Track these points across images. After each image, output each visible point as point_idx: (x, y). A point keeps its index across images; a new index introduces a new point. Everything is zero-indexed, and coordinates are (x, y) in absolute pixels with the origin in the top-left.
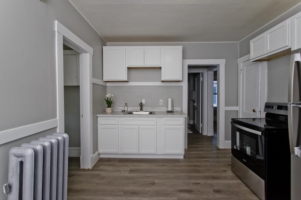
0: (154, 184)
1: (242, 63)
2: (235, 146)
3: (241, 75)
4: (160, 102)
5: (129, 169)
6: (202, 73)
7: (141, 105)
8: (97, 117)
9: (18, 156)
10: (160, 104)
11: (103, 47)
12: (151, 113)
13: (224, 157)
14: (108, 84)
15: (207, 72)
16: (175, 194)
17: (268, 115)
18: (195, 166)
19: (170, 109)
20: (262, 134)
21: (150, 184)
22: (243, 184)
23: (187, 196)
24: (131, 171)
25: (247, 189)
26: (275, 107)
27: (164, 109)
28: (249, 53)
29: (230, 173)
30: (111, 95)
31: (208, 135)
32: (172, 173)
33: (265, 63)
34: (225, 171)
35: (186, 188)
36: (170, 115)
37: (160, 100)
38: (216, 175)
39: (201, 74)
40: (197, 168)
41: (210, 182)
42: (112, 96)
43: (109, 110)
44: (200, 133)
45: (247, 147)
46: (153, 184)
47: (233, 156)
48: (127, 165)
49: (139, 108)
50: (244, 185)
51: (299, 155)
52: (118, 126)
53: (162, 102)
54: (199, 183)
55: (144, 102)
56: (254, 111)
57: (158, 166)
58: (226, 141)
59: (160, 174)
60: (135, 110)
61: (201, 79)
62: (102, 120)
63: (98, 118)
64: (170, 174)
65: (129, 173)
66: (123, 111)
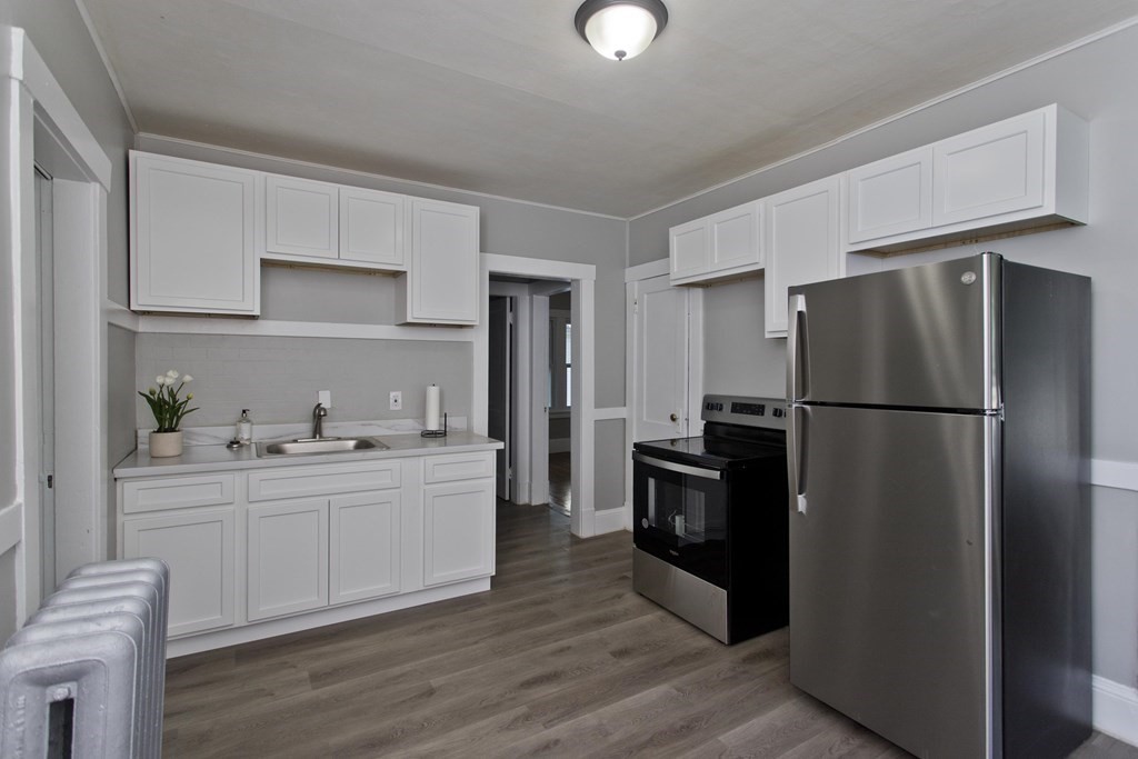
0: (432, 694)
1: (636, 284)
2: (644, 520)
3: (635, 316)
4: (392, 401)
5: (305, 674)
6: (511, 298)
7: (318, 416)
8: (115, 479)
9: (42, 680)
10: (393, 407)
11: (131, 151)
12: (364, 445)
13: (601, 559)
14: (143, 326)
15: (528, 297)
16: (513, 699)
17: (710, 428)
18: (536, 603)
19: (433, 425)
20: (721, 475)
21: (420, 696)
22: (669, 617)
23: (551, 691)
24: (317, 678)
25: (680, 626)
26: (727, 408)
27: (409, 426)
28: (668, 256)
29: (631, 600)
30: (182, 375)
31: (533, 504)
32: (476, 643)
33: (699, 292)
34: (619, 596)
35: (538, 671)
36: (433, 446)
37: (392, 394)
38: (600, 612)
39: (508, 300)
40: (542, 608)
41: (594, 634)
42: (188, 378)
43: (168, 442)
44: (507, 498)
45: (677, 518)
46: (431, 692)
47: (638, 547)
48: (286, 663)
49: (307, 427)
50: (674, 620)
51: (804, 512)
52: (231, 508)
53: (400, 401)
54: (569, 648)
55: (325, 400)
56: (673, 418)
57: (415, 634)
58: (599, 513)
59: (436, 657)
60: (288, 435)
61: (509, 319)
62: (139, 491)
63: (119, 483)
64: (470, 648)
65: (314, 689)
66: (232, 443)
